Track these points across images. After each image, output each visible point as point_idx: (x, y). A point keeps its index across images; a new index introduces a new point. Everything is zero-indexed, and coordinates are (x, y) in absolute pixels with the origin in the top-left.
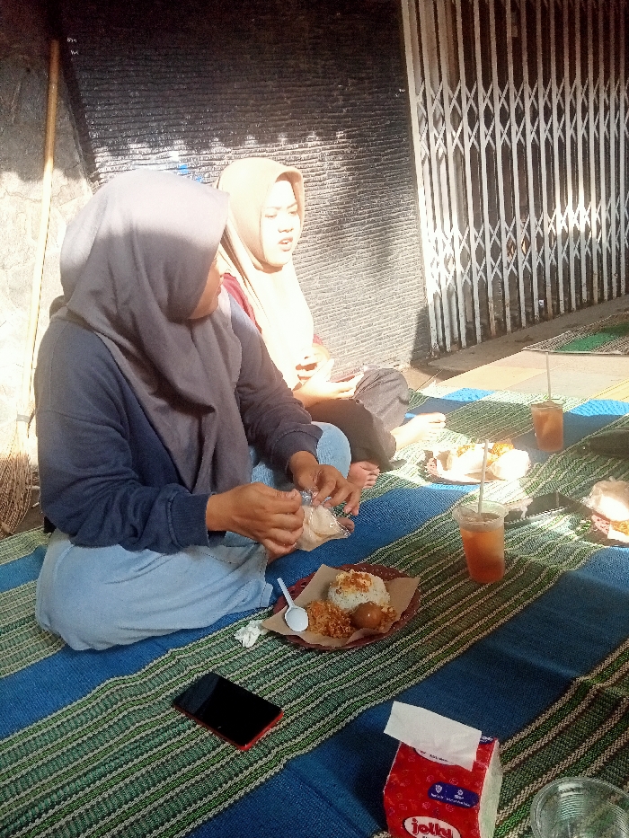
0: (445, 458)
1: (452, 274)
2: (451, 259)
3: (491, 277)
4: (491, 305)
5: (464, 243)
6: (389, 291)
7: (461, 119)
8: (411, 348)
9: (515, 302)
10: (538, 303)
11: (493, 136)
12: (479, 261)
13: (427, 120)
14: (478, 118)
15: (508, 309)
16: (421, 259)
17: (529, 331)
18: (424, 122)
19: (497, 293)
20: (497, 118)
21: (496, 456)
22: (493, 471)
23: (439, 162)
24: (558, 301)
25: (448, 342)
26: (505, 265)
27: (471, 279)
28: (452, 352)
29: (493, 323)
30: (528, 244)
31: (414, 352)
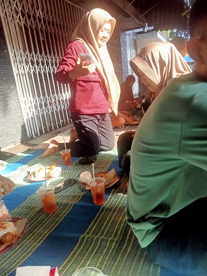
0: (34, 174)
1: (32, 112)
2: (31, 108)
3: (45, 113)
4: (46, 122)
5: (35, 102)
6: (10, 118)
7: (29, 63)
8: (20, 137)
9: (54, 121)
10: (61, 121)
11: (40, 69)
12: (41, 108)
13: (16, 61)
14: (34, 63)
15: (52, 123)
16: (20, 107)
17: (59, 130)
18: (16, 62)
19: (48, 118)
20: (41, 64)
21: (51, 170)
22: (50, 175)
23: (23, 76)
24: (67, 120)
25: (33, 135)
26: (49, 109)
27: (39, 114)
28: (35, 138)
29: (48, 128)
30: (56, 103)
31: (22, 139)
